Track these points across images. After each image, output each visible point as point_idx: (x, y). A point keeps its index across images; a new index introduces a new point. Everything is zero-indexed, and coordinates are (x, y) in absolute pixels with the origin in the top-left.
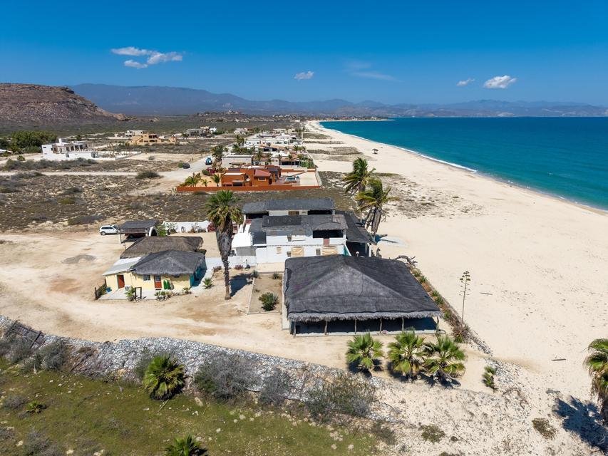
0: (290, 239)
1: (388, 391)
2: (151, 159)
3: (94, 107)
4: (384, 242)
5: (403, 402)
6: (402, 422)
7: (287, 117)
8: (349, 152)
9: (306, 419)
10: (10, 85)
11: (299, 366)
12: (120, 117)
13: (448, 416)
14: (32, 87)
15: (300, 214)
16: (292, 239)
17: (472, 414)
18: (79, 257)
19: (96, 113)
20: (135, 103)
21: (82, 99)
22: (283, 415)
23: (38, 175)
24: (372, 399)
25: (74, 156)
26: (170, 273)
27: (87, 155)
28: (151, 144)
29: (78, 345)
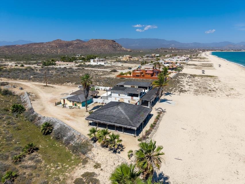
0: (119, 95)
1: (96, 149)
2: (122, 65)
3: (121, 47)
4: (168, 103)
5: (98, 154)
6: (93, 160)
7: (196, 50)
8: (207, 65)
9: (70, 151)
10: (97, 40)
11: (79, 134)
12: (129, 50)
13: (107, 162)
14: (103, 40)
15: (135, 87)
16: (120, 95)
17: (114, 164)
18: (65, 94)
19: (122, 49)
20: (137, 45)
21: (118, 44)
22: (67, 148)
23: (83, 69)
24: (90, 150)
25: (99, 63)
26: (76, 101)
27: (102, 63)
28: (129, 60)
29: (39, 116)
